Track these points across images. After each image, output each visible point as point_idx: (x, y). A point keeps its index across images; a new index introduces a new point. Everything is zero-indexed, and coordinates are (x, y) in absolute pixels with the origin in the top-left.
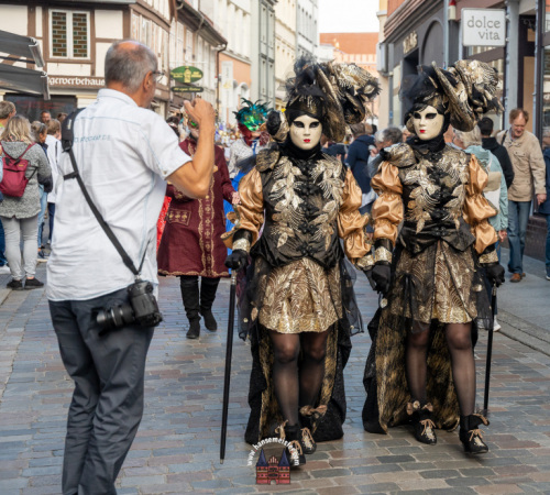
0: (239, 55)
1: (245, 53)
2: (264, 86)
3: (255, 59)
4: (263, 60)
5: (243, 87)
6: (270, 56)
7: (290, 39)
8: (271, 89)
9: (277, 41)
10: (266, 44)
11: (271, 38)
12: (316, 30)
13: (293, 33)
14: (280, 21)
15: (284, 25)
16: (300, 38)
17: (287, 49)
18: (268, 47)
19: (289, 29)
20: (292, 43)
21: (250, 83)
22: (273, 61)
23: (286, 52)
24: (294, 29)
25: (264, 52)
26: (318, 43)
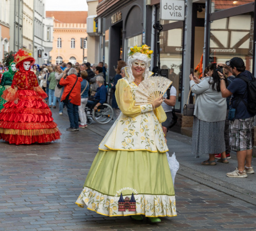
0: (4, 23)
1: (7, 21)
2: (17, 40)
3: (12, 25)
4: (16, 25)
5: (5, 41)
6: (20, 23)
7: (30, 14)
8: (20, 42)
9: (24, 15)
10: (18, 17)
11: (21, 13)
12: (43, 9)
13: (32, 10)
14: (25, 4)
15: (27, 6)
16: (36, 14)
17: (29, 20)
18: (19, 18)
19: (30, 8)
20: (32, 16)
21: (9, 38)
22: (21, 26)
23: (28, 21)
24: (32, 8)
25: (17, 21)
26: (45, 16)
